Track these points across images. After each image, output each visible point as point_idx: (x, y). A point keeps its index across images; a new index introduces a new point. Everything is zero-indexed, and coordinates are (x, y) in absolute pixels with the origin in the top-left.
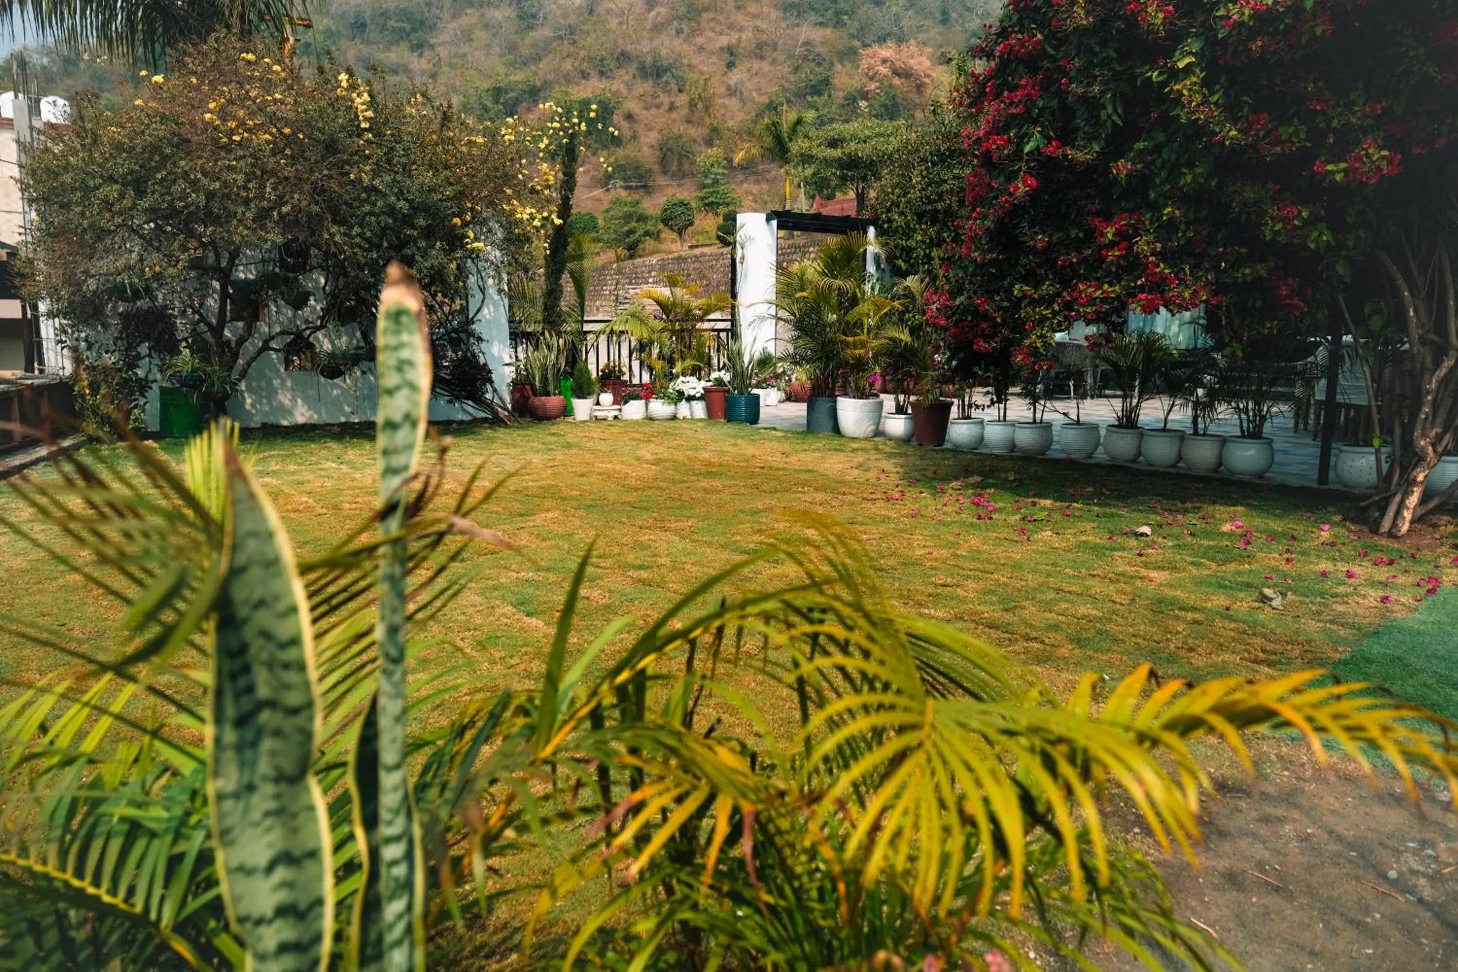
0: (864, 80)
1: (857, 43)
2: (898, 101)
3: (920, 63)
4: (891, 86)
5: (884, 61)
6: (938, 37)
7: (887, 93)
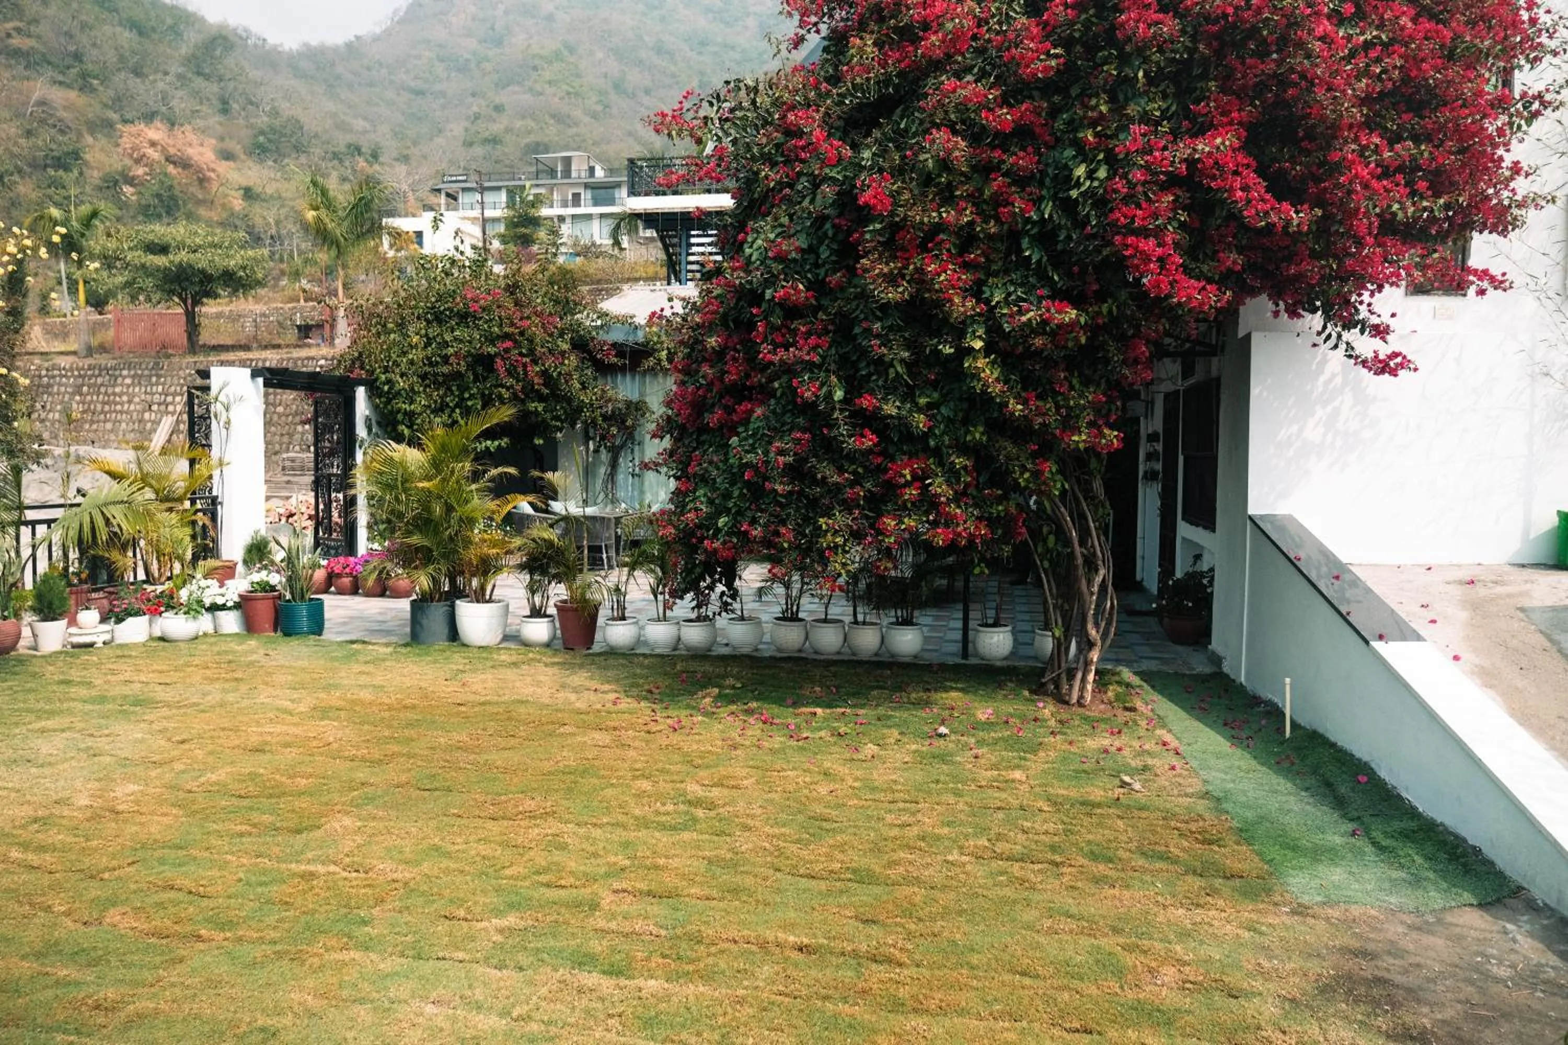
0: (128, 162)
1: (115, 117)
2: (177, 193)
3: (201, 154)
4: (166, 174)
5: (153, 144)
6: (218, 127)
7: (162, 183)
